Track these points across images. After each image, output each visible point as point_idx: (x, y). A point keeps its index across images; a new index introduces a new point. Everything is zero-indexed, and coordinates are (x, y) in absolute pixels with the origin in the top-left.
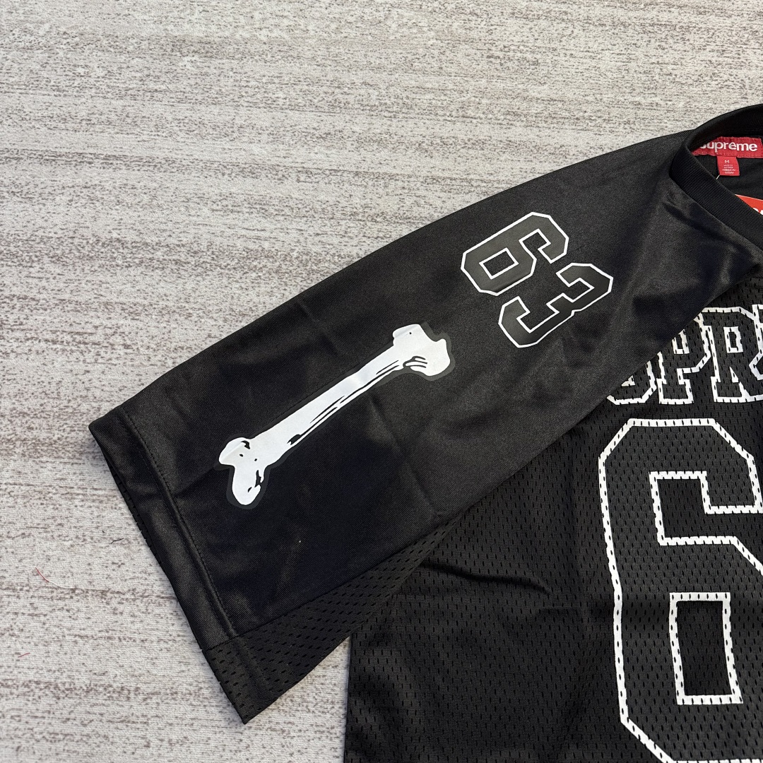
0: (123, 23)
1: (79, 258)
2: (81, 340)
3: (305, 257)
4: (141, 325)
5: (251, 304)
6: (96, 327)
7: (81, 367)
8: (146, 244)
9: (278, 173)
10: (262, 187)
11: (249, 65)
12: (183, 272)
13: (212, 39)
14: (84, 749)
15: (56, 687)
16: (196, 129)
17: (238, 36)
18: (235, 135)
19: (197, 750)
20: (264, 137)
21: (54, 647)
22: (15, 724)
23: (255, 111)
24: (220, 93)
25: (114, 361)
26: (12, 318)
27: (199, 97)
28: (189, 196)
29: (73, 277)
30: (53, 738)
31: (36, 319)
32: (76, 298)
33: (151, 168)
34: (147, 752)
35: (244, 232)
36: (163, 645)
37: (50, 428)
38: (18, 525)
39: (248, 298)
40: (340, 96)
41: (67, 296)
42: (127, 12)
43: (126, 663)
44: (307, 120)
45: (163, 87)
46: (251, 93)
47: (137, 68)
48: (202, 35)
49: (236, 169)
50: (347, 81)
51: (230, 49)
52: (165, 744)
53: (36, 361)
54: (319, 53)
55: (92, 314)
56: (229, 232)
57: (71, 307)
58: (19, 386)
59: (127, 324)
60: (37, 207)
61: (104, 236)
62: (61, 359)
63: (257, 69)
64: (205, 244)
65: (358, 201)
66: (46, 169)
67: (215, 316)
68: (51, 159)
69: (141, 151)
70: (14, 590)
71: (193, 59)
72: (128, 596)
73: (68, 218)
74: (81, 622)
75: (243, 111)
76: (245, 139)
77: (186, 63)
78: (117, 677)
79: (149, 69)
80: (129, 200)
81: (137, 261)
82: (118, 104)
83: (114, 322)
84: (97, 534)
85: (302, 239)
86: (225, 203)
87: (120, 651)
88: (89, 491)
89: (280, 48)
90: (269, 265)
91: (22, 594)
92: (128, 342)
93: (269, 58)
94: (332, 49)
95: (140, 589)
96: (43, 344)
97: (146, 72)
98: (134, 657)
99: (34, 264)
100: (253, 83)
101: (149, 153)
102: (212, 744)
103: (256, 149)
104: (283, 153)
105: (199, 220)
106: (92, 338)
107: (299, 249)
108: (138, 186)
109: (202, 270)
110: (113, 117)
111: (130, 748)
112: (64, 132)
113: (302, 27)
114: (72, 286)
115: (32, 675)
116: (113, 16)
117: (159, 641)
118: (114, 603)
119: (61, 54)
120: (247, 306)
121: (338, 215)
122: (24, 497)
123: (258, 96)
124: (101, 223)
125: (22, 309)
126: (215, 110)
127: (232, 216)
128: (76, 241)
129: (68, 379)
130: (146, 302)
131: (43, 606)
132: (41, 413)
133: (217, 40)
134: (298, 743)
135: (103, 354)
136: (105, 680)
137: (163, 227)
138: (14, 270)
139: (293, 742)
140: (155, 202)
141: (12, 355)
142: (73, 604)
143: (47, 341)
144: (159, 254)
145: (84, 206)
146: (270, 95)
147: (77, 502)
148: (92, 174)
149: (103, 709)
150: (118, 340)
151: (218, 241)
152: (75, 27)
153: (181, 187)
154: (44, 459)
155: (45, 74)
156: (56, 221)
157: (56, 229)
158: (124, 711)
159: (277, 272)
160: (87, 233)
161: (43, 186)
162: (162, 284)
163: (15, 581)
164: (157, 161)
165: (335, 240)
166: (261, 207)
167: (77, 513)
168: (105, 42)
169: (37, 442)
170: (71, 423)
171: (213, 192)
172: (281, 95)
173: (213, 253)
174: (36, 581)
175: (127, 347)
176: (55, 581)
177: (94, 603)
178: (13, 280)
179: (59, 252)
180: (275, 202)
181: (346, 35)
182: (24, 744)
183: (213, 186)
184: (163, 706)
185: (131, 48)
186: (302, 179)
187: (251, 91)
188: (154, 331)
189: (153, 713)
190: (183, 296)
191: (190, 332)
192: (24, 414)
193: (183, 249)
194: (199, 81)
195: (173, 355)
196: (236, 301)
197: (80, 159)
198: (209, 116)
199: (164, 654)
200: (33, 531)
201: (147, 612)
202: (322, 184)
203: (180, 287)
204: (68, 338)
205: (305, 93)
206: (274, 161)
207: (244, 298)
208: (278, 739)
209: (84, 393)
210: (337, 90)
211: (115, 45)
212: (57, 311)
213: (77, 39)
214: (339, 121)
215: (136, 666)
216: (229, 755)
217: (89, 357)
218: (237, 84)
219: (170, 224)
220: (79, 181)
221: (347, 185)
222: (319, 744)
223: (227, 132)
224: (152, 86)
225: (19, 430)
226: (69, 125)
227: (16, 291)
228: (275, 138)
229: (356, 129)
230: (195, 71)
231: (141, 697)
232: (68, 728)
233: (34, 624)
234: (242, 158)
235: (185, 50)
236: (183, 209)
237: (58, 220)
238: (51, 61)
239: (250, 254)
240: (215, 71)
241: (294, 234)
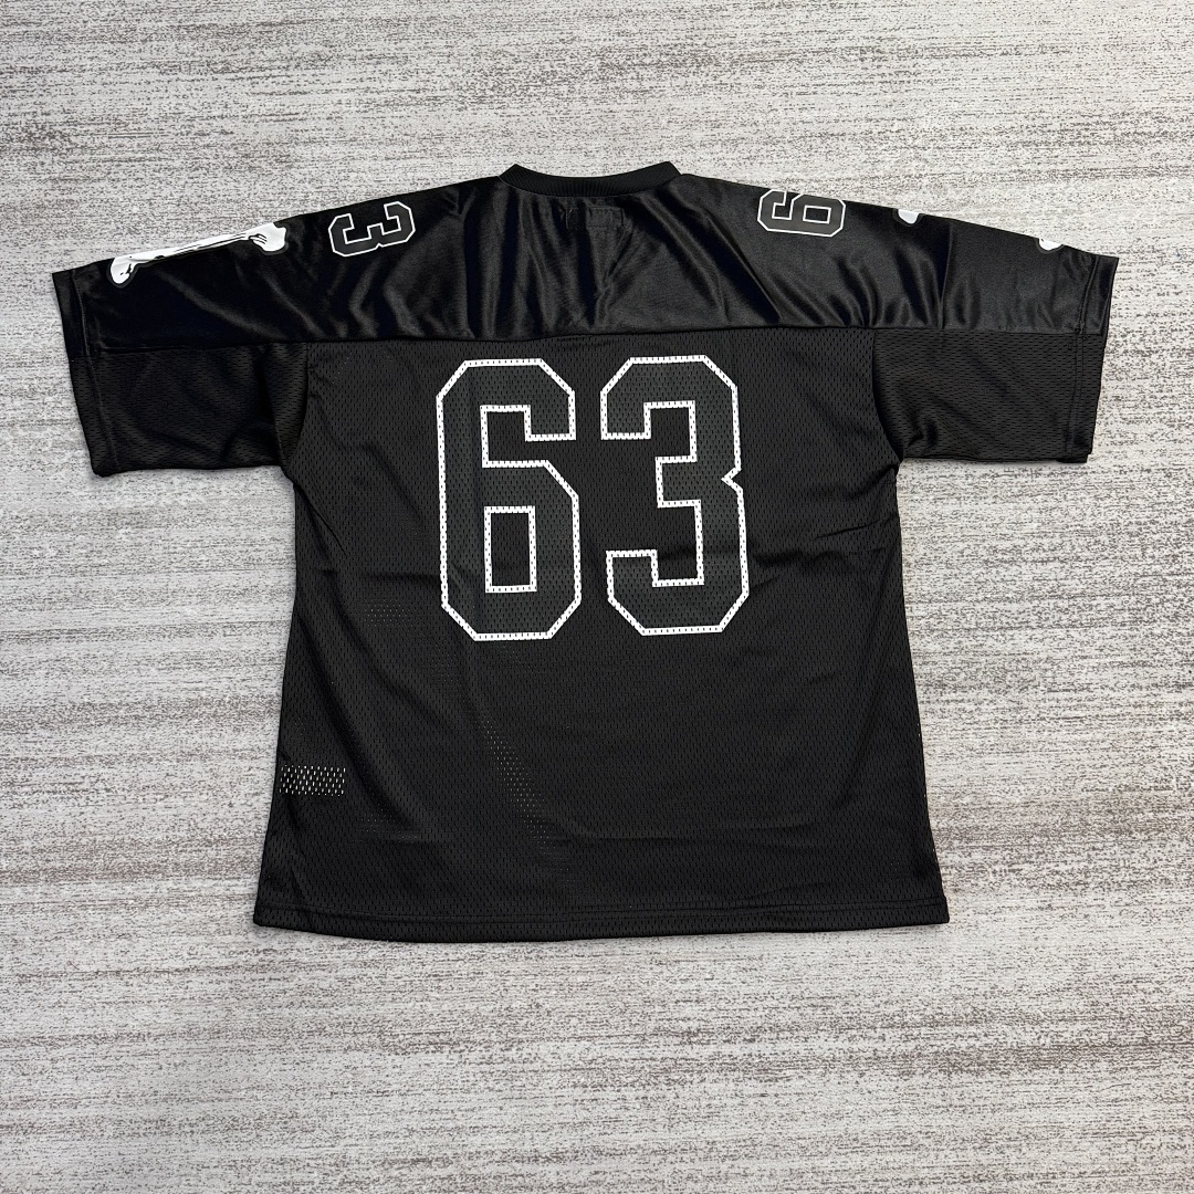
0: (64, 501)
1: (61, 722)
2: (73, 789)
3: (235, 701)
4: (115, 772)
5: (196, 746)
6: (83, 777)
7: (76, 810)
8: (111, 705)
9: (207, 630)
10: (196, 645)
11: (175, 533)
12: (142, 725)
13: (139, 509)
14: (119, 1074)
15: (95, 1037)
16: (137, 598)
17: (162, 504)
18: (170, 599)
19: (193, 1068)
20: (194, 599)
21: (89, 1012)
22: (72, 1064)
23: (184, 575)
24: (153, 561)
25: (100, 803)
26: (19, 776)
27: (136, 567)
28: (139, 660)
29: (59, 738)
30: (99, 1069)
31: (36, 777)
32: (64, 756)
33: (106, 638)
34: (161, 1073)
35: (185, 685)
36: (162, 1003)
37: (62, 859)
38: (51, 931)
39: (193, 741)
40: (253, 553)
41: (58, 755)
42: (66, 490)
43: (139, 1017)
44: (227, 578)
45: (106, 561)
46: (179, 559)
47: (82, 545)
48: (131, 506)
49: (174, 631)
50: (258, 538)
51: (156, 517)
52: (172, 1066)
53: (42, 810)
54: (232, 513)
55: (78, 767)
56: (173, 687)
57: (62, 763)
58: (34, 830)
59: (105, 772)
60: (22, 682)
61: (78, 702)
62: (61, 805)
63: (181, 535)
64: (156, 699)
65: (274, 647)
66: (23, 647)
67: (170, 758)
68: (25, 638)
69: (95, 624)
70: (57, 977)
71: (127, 531)
72: (135, 973)
73: (48, 689)
74: (105, 994)
75: (174, 577)
76: (178, 602)
77: (122, 535)
78: (134, 1026)
79: (91, 545)
80: (93, 668)
81: (106, 720)
82: (71, 581)
83: (96, 772)
84: (108, 933)
85: (231, 685)
86: (168, 662)
87: (134, 1010)
88: (97, 903)
89: (198, 512)
90: (207, 710)
91: (62, 979)
92: (109, 787)
93: (190, 523)
94: (243, 507)
95: (142, 967)
96: (46, 794)
97: (90, 548)
98: (144, 1013)
99: (29, 731)
100: (179, 549)
101: (103, 624)
102: (203, 1063)
103: (188, 610)
104: (210, 612)
105: (149, 679)
106: (81, 787)
107: (230, 694)
108: (98, 654)
109: (156, 721)
110: (69, 594)
111: (149, 1071)
112: (32, 612)
113: (215, 488)
114: (60, 747)
115: (78, 1032)
116: (55, 495)
117: (160, 1001)
118: (126, 978)
119: (17, 538)
120: (193, 747)
121: (259, 662)
122: (52, 911)
123: (185, 561)
124: (74, 690)
125: (25, 769)
126: (151, 578)
127: (174, 672)
128: (57, 708)
129: (69, 820)
130: (117, 753)
131: (78, 985)
132: (54, 849)
133: (144, 509)
134: (259, 1058)
135: (91, 798)
136: (127, 1030)
137: (122, 688)
138: (14, 737)
139: (256, 1057)
140: (113, 668)
141: (25, 806)
142: (98, 982)
143: (49, 792)
144: (122, 712)
145: (59, 677)
146: (195, 559)
147: (90, 911)
148: (60, 648)
149: (128, 1049)
150: (100, 785)
151: (165, 695)
152: (25, 510)
153: (132, 652)
154: (62, 882)
155: (7, 559)
156: (39, 693)
157: (40, 700)
158: (142, 1048)
159: (214, 716)
160: (65, 700)
161: (23, 663)
162: (127, 737)
163: (56, 970)
164: (110, 631)
165: (258, 684)
166: (197, 662)
167: (91, 920)
168: (51, 522)
169: (55, 871)
170: (77, 853)
171: (157, 654)
172: (204, 558)
173: (163, 706)
174: (70, 969)
175: (108, 790)
176: (84, 968)
177: (112, 980)
178: (14, 746)
179: (46, 719)
180: (208, 656)
181: (252, 493)
182: (80, 1075)
183: (157, 648)
184: (167, 1043)
185: (74, 526)
186: (228, 633)
187: (178, 557)
188: (126, 776)
189: (161, 1048)
190: (144, 745)
191: (153, 774)
192: (42, 851)
193: (139, 706)
194: (134, 551)
195: (142, 793)
196: (184, 744)
197: (49, 636)
198: (146, 585)
199: (163, 1009)
200: (63, 935)
201: (149, 983)
202: (244, 636)
203: (141, 738)
204: (64, 788)
205: (224, 553)
206: (204, 619)
207: (191, 741)
208: (246, 1057)
209: (82, 830)
210: (250, 548)
211: (60, 524)
212: (52, 768)
213: (28, 522)
214: (253, 577)
215: (146, 1019)
216: (214, 1069)
217: (82, 802)
218: (166, 551)
219: (127, 685)
220: (51, 656)
221: (264, 634)
222: (273, 1057)
223: (164, 597)
224: (96, 561)
225: (40, 862)
226: (35, 605)
227: (19, 754)
228: (203, 599)
229: (269, 582)
230: (130, 542)
231: (152, 1038)
232: (106, 1063)
233: (74, 998)
234: (176, 620)
235: (119, 523)
236: (135, 671)
237: (40, 691)
238: (10, 547)
239: (192, 704)
240: (146, 541)
241: (225, 682)
